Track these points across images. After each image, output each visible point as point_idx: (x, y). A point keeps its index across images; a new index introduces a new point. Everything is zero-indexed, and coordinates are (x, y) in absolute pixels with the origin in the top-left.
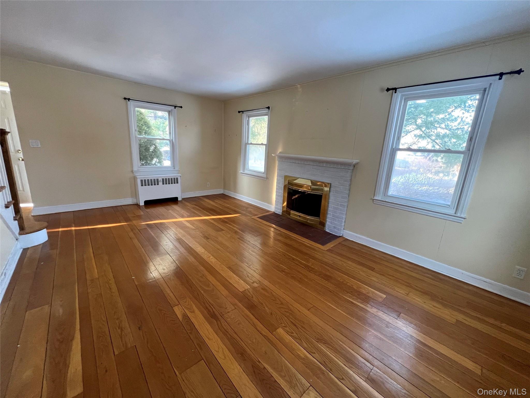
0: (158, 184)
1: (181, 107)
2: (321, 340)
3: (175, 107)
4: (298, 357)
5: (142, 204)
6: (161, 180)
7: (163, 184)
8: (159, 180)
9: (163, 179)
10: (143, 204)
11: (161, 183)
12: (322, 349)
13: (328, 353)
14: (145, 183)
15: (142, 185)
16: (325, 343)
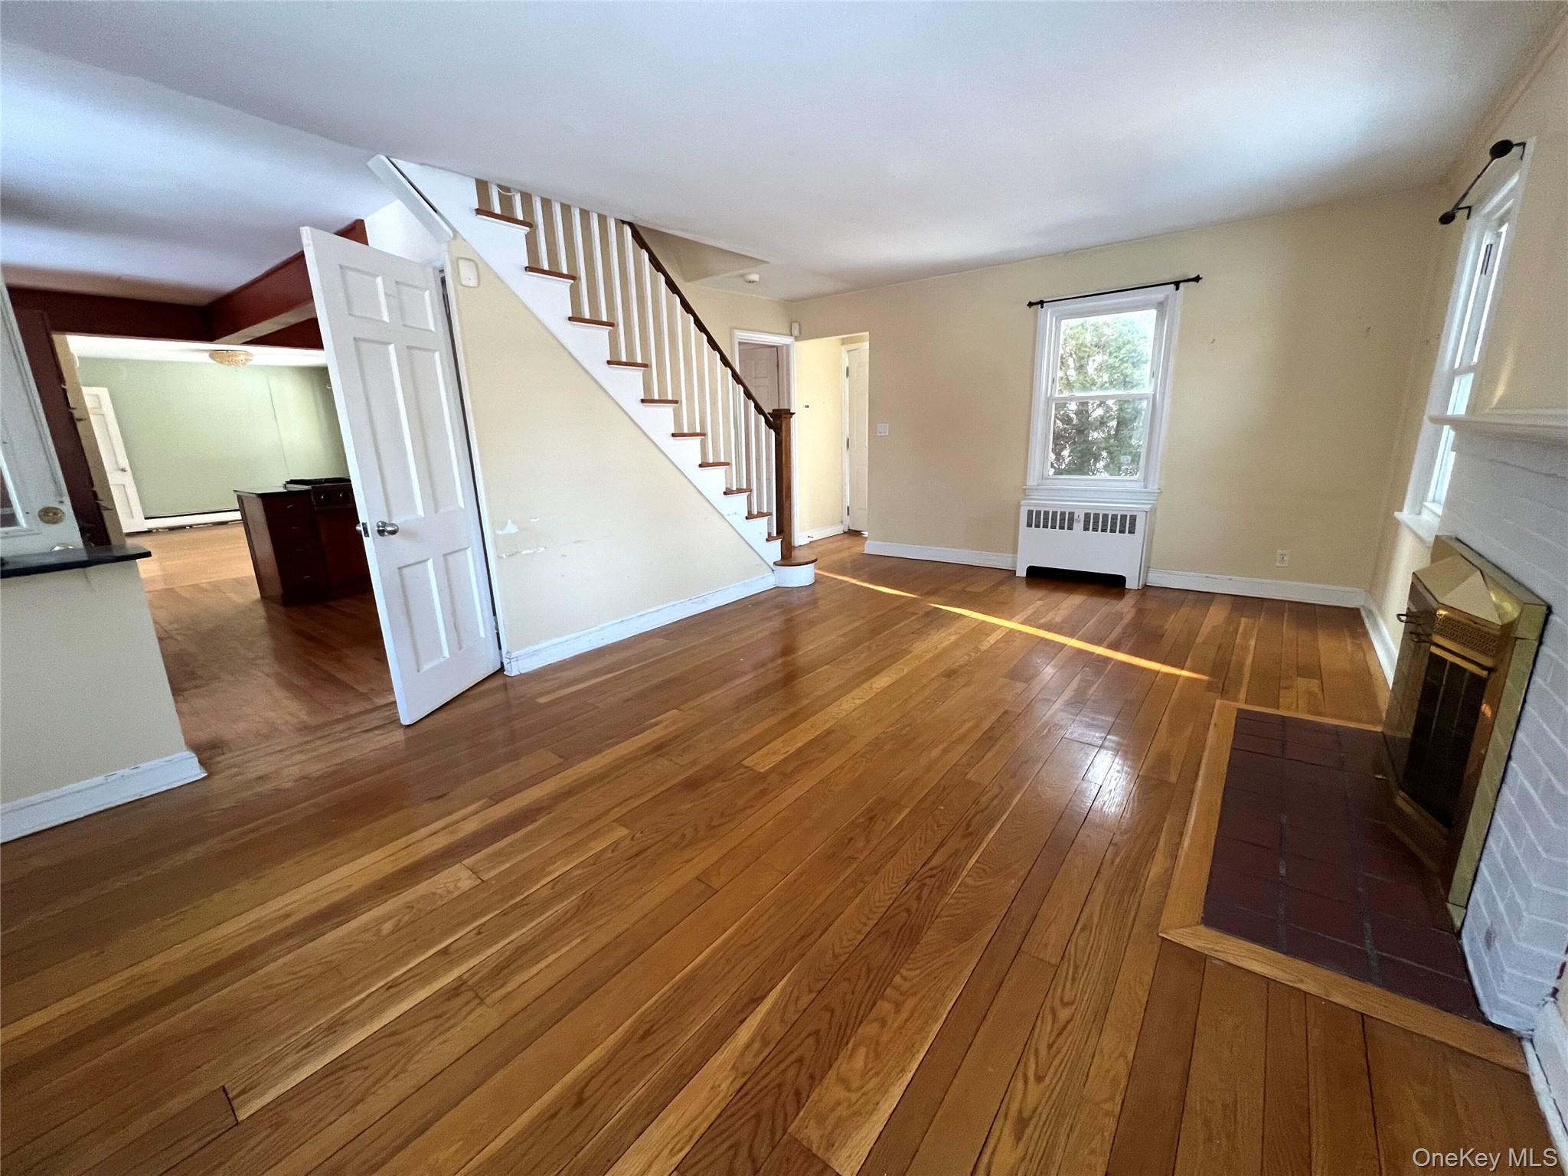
0: (1070, 528)
1: (1197, 279)
2: (588, 901)
3: (1177, 284)
4: (552, 860)
5: (1022, 572)
6: (1082, 518)
7: (1086, 529)
8: (1076, 517)
9: (1087, 516)
10: (1024, 574)
11: (1078, 526)
12: (563, 901)
13: (551, 912)
14: (1038, 520)
15: (1029, 525)
16: (578, 910)
